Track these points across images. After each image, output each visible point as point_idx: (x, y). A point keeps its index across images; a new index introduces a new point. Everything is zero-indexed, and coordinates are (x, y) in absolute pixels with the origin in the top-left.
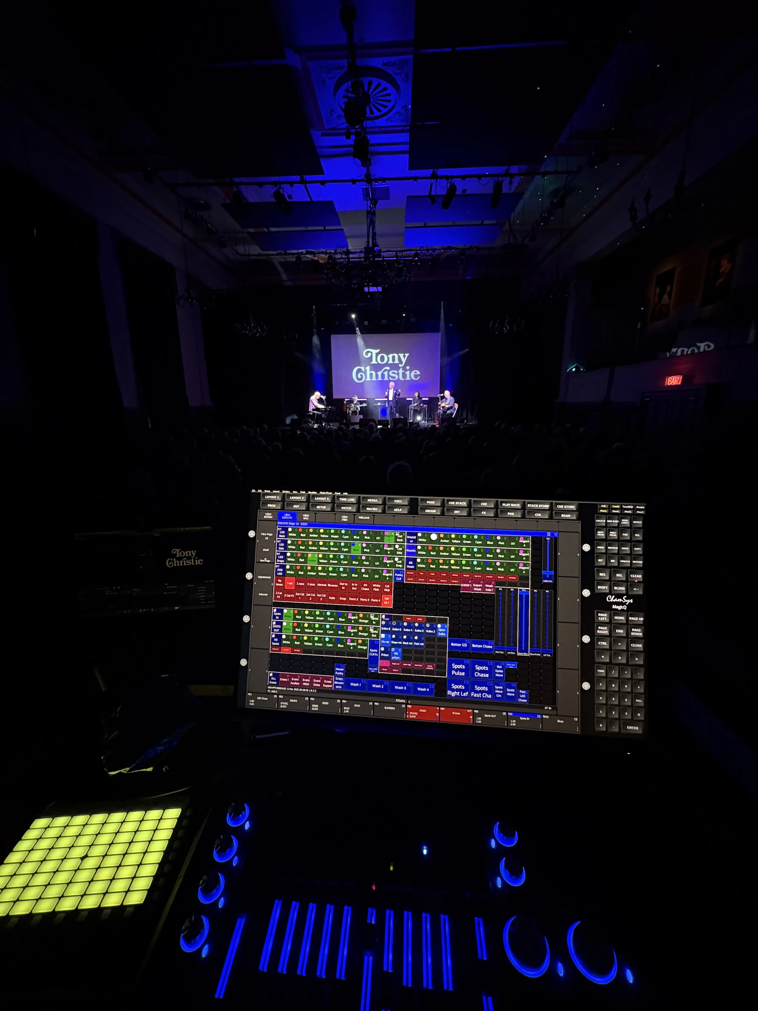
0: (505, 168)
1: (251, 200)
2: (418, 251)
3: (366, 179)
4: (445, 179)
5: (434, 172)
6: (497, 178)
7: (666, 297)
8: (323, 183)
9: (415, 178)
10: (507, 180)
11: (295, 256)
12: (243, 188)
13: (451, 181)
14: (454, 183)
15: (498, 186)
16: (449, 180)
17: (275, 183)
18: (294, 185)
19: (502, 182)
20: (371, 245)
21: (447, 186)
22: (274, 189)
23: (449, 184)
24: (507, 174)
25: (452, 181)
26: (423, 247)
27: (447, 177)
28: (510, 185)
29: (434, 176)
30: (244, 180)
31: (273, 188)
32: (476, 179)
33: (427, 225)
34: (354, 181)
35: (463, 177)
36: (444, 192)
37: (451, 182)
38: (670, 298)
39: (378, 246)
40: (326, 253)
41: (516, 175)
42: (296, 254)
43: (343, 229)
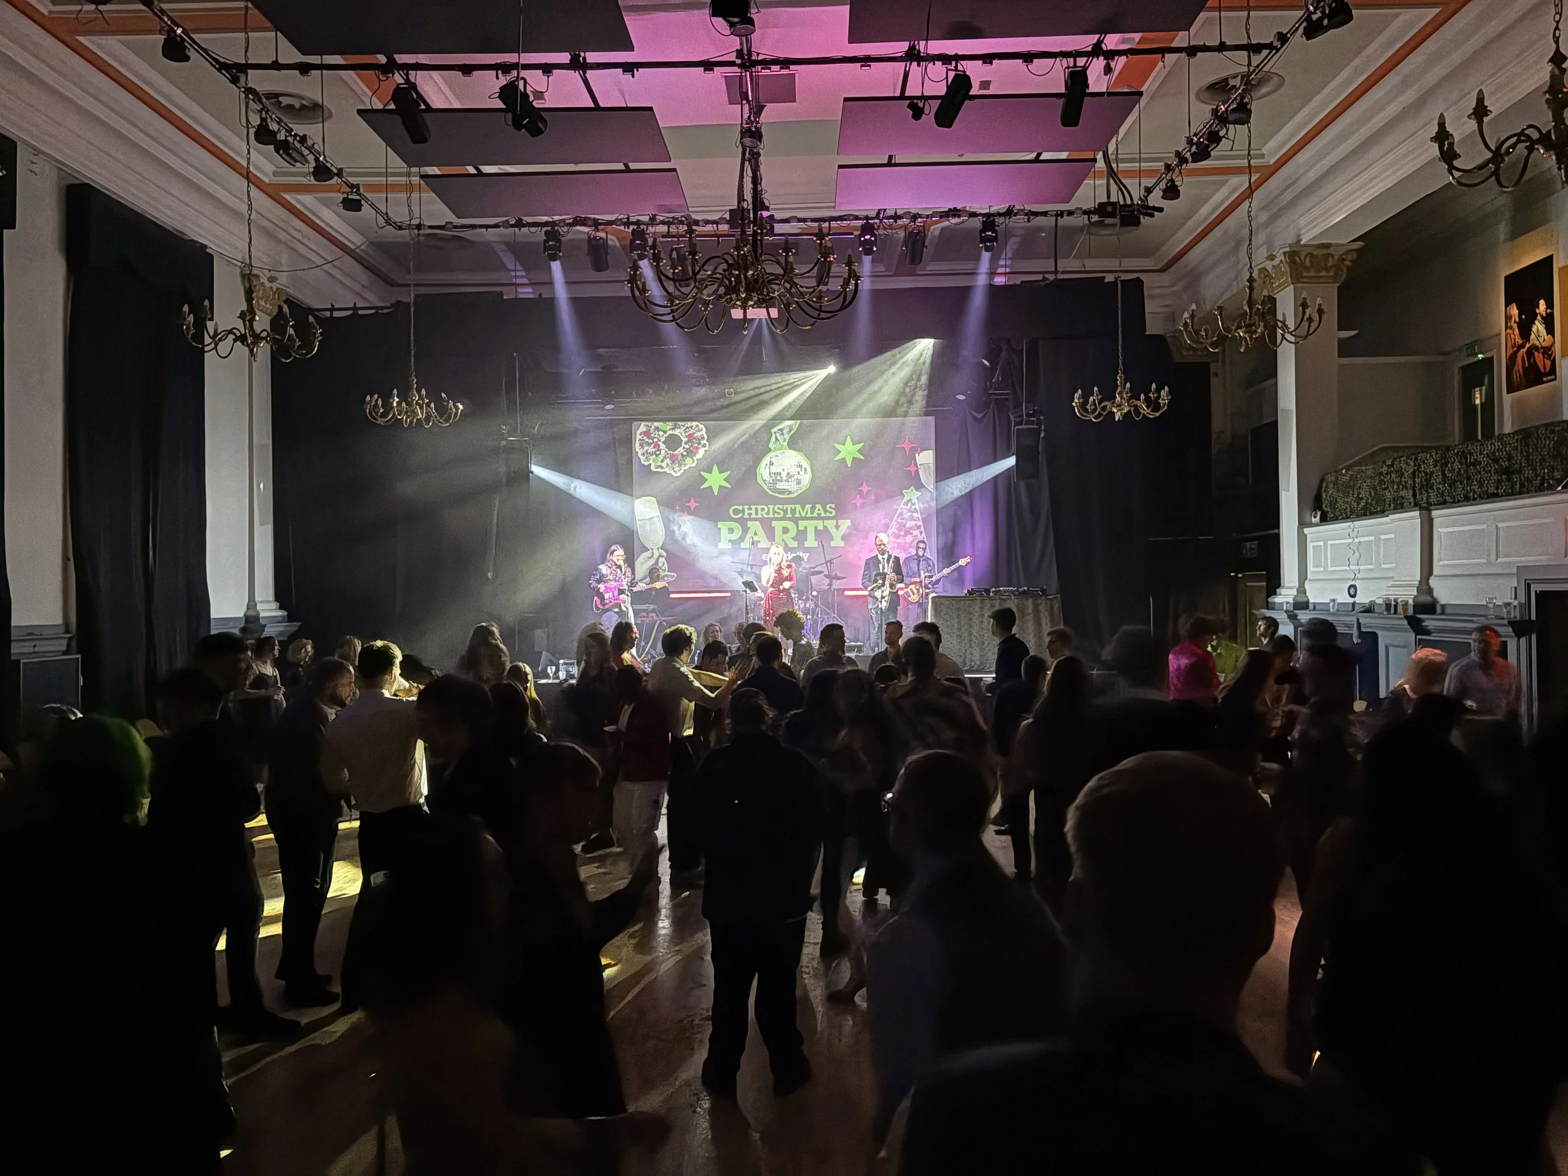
0: (1094, 39)
1: (437, 103)
2: (872, 218)
3: (739, 61)
4: (940, 63)
5: (912, 48)
6: (1072, 59)
7: (1538, 327)
8: (629, 68)
9: (866, 60)
10: (1099, 63)
11: (545, 229)
12: (420, 79)
13: (956, 67)
14: (964, 72)
15: (1077, 80)
16: (951, 64)
17: (505, 68)
18: (555, 71)
19: (1085, 69)
20: (748, 204)
21: (947, 77)
22: (503, 80)
23: (952, 75)
24: (1097, 51)
25: (960, 68)
26: (885, 210)
27: (945, 59)
28: (1106, 74)
29: (912, 55)
30: (423, 59)
31: (497, 78)
32: (1021, 61)
33: (893, 162)
34: (708, 65)
35: (988, 58)
36: (942, 90)
37: (956, 69)
38: (1550, 330)
39: (767, 209)
40: (628, 223)
41: (1120, 53)
42: (546, 224)
43: (674, 170)
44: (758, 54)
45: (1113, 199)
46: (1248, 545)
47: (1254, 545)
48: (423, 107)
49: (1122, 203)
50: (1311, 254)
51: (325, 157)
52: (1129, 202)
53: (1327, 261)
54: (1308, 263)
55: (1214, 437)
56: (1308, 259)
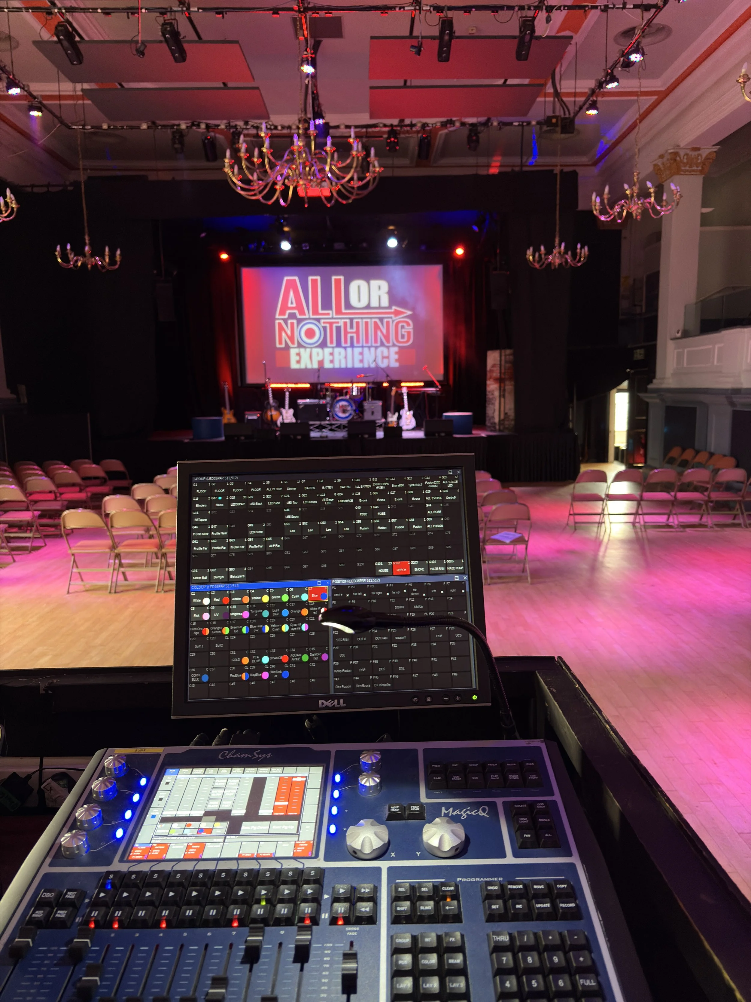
2: (396, 126)
3: (296, 8)
4: (435, 12)
6: (524, 11)
8: (221, 11)
9: (383, 9)
10: (542, 15)
11: (172, 130)
12: (74, 18)
13: (445, 15)
14: (450, 19)
15: (528, 26)
16: (442, 13)
19: (533, 19)
21: (439, 23)
23: (442, 21)
24: (541, 5)
25: (447, 16)
27: (439, 9)
28: (548, 23)
29: (416, 6)
32: (490, 11)
33: (407, 85)
34: (275, 10)
35: (468, 9)
36: (436, 32)
37: (445, 17)
40: (229, 127)
41: (558, 8)
42: (172, 126)
43: (257, 88)
44: (309, 3)
45: (557, 114)
46: (638, 351)
47: (642, 351)
48: (77, 39)
49: (563, 116)
50: (687, 154)
51: (14, 75)
52: (567, 116)
53: (698, 159)
54: (685, 161)
55: (622, 280)
56: (685, 157)
